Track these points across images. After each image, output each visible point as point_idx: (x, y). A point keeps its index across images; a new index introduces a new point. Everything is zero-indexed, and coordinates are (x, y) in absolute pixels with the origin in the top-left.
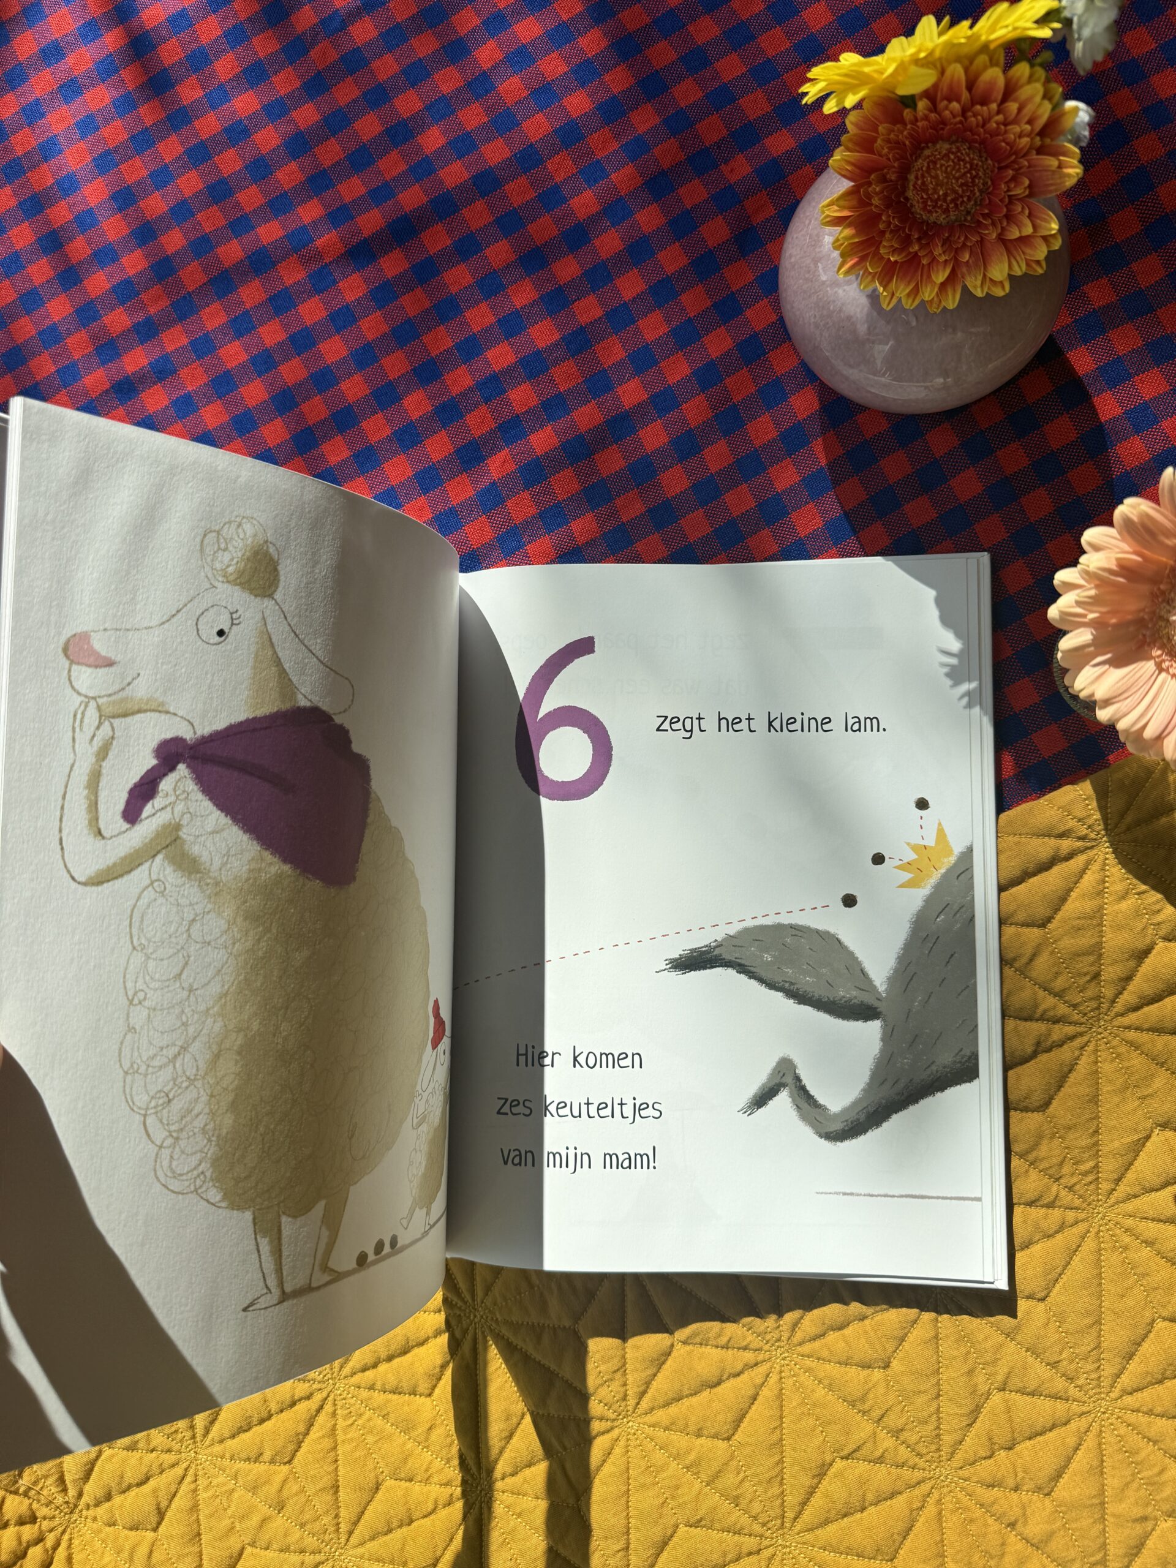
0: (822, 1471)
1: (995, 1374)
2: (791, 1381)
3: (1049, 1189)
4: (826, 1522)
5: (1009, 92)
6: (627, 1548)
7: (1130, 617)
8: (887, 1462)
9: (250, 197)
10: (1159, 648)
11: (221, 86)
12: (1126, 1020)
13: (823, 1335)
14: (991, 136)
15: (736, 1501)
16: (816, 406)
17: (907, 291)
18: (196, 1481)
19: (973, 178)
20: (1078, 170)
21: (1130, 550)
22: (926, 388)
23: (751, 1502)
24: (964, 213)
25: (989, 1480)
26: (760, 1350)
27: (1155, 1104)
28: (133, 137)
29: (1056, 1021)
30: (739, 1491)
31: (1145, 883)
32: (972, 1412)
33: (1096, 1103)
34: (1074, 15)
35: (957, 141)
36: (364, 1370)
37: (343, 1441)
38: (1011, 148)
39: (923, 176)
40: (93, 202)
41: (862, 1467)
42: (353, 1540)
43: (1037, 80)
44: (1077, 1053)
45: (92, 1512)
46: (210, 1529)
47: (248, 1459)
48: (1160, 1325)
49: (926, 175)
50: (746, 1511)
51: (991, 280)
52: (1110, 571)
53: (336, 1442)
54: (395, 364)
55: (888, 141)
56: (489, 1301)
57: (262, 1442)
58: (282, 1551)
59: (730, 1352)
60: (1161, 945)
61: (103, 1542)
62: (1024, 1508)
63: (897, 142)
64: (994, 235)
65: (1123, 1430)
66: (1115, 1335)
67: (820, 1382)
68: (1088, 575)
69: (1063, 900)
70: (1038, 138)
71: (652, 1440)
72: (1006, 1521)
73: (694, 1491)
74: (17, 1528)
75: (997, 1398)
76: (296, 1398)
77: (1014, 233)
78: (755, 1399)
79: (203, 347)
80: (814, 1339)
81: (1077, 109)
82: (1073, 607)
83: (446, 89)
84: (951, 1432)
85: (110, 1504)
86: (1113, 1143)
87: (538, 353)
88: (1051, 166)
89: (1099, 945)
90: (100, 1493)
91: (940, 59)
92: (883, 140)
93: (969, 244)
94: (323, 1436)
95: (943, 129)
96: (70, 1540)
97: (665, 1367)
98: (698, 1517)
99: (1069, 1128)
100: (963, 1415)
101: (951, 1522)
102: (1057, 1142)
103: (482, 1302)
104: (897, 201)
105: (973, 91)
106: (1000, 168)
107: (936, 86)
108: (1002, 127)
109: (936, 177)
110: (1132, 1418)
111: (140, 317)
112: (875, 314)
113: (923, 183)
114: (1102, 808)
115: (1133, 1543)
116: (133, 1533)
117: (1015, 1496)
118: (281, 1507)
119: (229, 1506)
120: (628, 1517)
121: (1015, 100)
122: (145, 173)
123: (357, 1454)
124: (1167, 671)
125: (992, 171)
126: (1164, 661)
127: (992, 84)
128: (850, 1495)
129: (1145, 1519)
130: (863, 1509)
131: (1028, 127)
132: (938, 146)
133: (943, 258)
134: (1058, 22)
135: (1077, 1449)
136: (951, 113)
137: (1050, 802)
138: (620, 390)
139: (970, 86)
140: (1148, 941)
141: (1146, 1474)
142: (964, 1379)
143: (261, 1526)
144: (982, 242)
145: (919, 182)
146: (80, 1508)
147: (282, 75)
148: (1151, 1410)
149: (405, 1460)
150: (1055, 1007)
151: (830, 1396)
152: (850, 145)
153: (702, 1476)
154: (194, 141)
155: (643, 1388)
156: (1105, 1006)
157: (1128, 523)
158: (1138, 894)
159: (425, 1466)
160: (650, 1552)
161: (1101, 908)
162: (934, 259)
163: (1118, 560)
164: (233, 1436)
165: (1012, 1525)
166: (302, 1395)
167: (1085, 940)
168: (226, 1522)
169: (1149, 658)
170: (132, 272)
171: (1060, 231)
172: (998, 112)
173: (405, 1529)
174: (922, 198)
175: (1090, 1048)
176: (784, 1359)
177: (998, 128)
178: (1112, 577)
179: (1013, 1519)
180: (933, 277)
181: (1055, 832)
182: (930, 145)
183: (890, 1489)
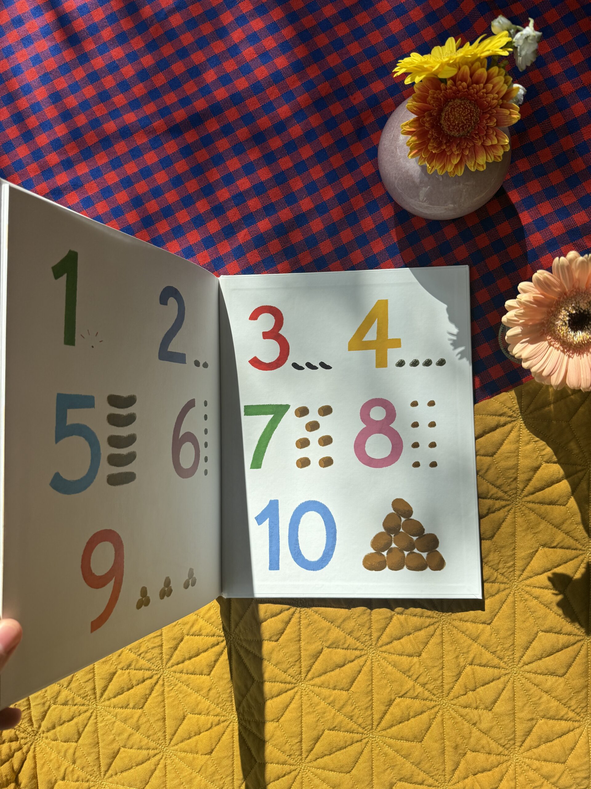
0: (390, 703)
1: (468, 657)
2: (376, 663)
3: (493, 574)
4: (392, 726)
5: (489, 79)
6: (301, 741)
7: (537, 322)
8: (420, 698)
9: (120, 100)
10: (550, 336)
11: (105, 43)
12: (528, 499)
13: (391, 642)
14: (480, 98)
15: (351, 718)
16: (393, 213)
17: (440, 167)
18: (96, 718)
19: (471, 117)
20: (518, 116)
21: (539, 293)
22: (446, 209)
23: (358, 718)
24: (466, 132)
25: (465, 705)
26: (362, 650)
27: (540, 536)
28: (59, 67)
29: (497, 499)
30: (353, 713)
31: (538, 437)
32: (458, 674)
33: (515, 536)
34: (518, 45)
35: (464, 99)
36: (178, 664)
37: (168, 697)
38: (489, 104)
39: (449, 115)
40: (39, 99)
41: (408, 701)
42: (172, 743)
43: (501, 75)
44: (506, 513)
45: (45, 735)
46: (103, 740)
47: (122, 707)
48: (540, 634)
49: (450, 114)
50: (355, 723)
51: (478, 164)
52: (530, 302)
53: (164, 697)
54: (192, 186)
55: (433, 98)
56: (237, 631)
57: (129, 699)
58: (139, 749)
59: (349, 651)
60: (544, 465)
61: (51, 748)
62: (480, 716)
63: (437, 99)
64: (480, 144)
65: (524, 681)
66: (521, 639)
67: (390, 664)
68: (520, 303)
69: (501, 444)
70: (501, 100)
71: (313, 692)
72: (472, 723)
73: (332, 715)
74: (9, 743)
75: (468, 668)
76: (145, 678)
77: (489, 143)
78: (360, 672)
79: (96, 173)
80: (387, 644)
81: (519, 88)
82: (513, 317)
83: (216, 52)
84: (448, 684)
85: (54, 730)
86: (521, 554)
87: (262, 183)
88: (506, 113)
89: (517, 465)
90: (50, 726)
91: (459, 63)
92: (431, 97)
93: (469, 147)
94: (158, 695)
95: (458, 94)
96: (35, 748)
97: (319, 658)
98: (334, 726)
99: (502, 547)
100: (454, 676)
101: (448, 723)
102: (497, 553)
103: (234, 631)
104: (436, 125)
105: (473, 78)
106: (483, 113)
107: (456, 75)
108: (485, 95)
109: (455, 115)
110: (528, 675)
111: (64, 158)
112: (423, 174)
113: (449, 118)
114: (519, 403)
115: (527, 730)
116: (66, 744)
117: (475, 712)
118: (138, 728)
119: (113, 730)
120: (301, 727)
121: (491, 83)
122: (66, 85)
123: (175, 703)
124: (553, 346)
125: (480, 114)
126: (552, 341)
127: (481, 76)
128: (403, 713)
129: (532, 719)
130: (408, 720)
131: (497, 96)
132: (456, 101)
133: (457, 153)
134: (511, 48)
135: (503, 690)
136: (463, 87)
137: (496, 400)
138: (301, 202)
139: (471, 76)
140: (538, 463)
141: (534, 699)
142: (454, 660)
143: (128, 738)
144: (474, 146)
145: (447, 117)
146: (39, 733)
147: (135, 40)
148: (536, 672)
149: (197, 705)
150: (497, 493)
151: (394, 670)
152: (416, 98)
153: (336, 707)
154: (91, 71)
155: (309, 668)
156: (519, 492)
157: (539, 281)
158: (535, 442)
159: (207, 707)
160: (312, 743)
161: (518, 448)
162: (452, 153)
163: (534, 297)
164: (115, 697)
165: (474, 724)
166: (148, 676)
167: (511, 463)
168: (112, 737)
169: (545, 340)
170: (59, 135)
171: (509, 143)
172: (484, 88)
173: (197, 737)
174: (448, 124)
175: (512, 511)
176: (373, 654)
177: (483, 95)
178: (531, 305)
179: (475, 721)
180: (452, 161)
181: (498, 414)
182: (452, 100)
183: (420, 710)
